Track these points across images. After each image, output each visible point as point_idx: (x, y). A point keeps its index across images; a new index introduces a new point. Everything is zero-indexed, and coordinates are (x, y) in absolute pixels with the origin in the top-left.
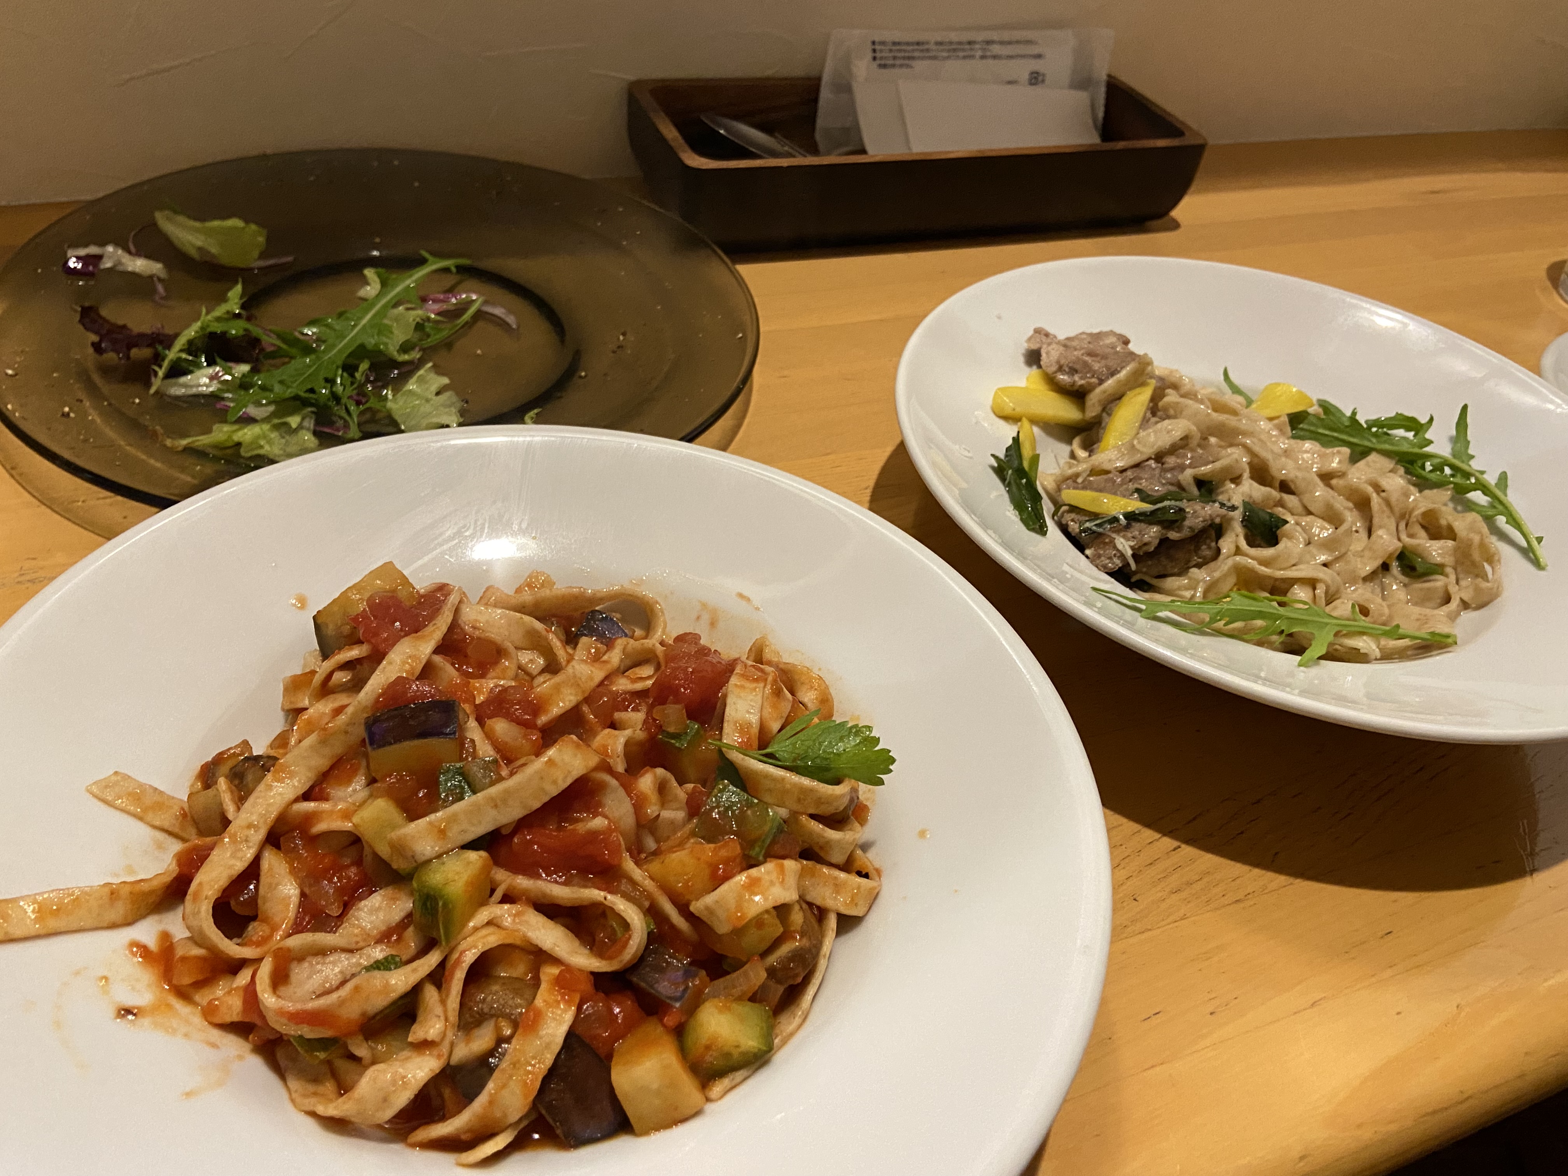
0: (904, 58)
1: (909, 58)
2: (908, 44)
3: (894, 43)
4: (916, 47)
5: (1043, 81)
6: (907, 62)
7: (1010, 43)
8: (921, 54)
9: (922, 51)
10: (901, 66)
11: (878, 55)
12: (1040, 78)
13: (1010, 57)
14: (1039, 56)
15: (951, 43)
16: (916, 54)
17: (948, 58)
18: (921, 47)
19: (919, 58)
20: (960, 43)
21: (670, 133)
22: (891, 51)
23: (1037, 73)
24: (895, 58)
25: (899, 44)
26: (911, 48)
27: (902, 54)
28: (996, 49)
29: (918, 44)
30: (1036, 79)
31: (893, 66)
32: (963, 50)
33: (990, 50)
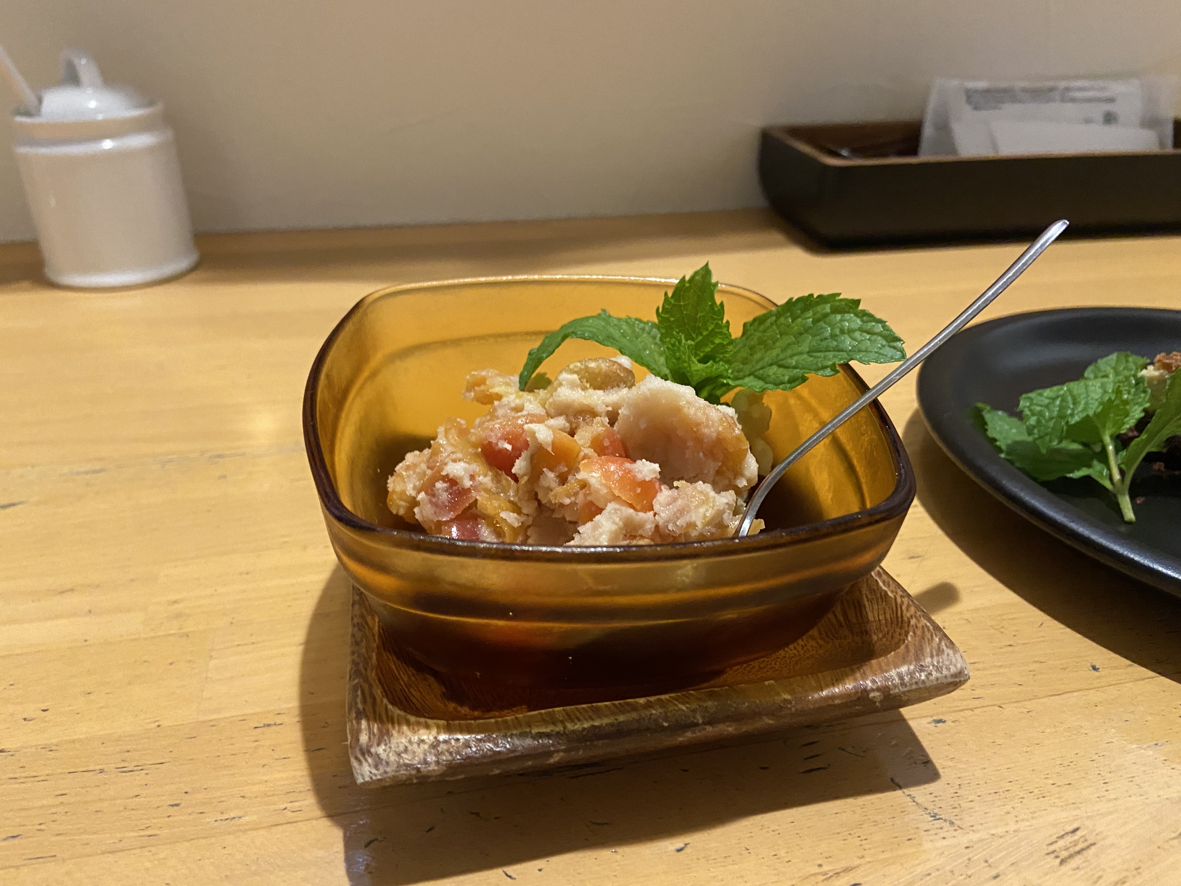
1: (998, 101)
2: (998, 91)
3: (986, 91)
5: (1116, 120)
6: (996, 105)
8: (1007, 99)
9: (1008, 96)
11: (971, 100)
12: (1113, 118)
14: (1111, 100)
15: (1035, 90)
16: (1003, 99)
18: (1008, 93)
19: (1005, 101)
20: (1043, 90)
22: (981, 97)
23: (1111, 114)
25: (990, 91)
26: (998, 94)
28: (1073, 95)
29: (1006, 91)
30: (1109, 119)
31: (984, 108)
33: (1069, 95)
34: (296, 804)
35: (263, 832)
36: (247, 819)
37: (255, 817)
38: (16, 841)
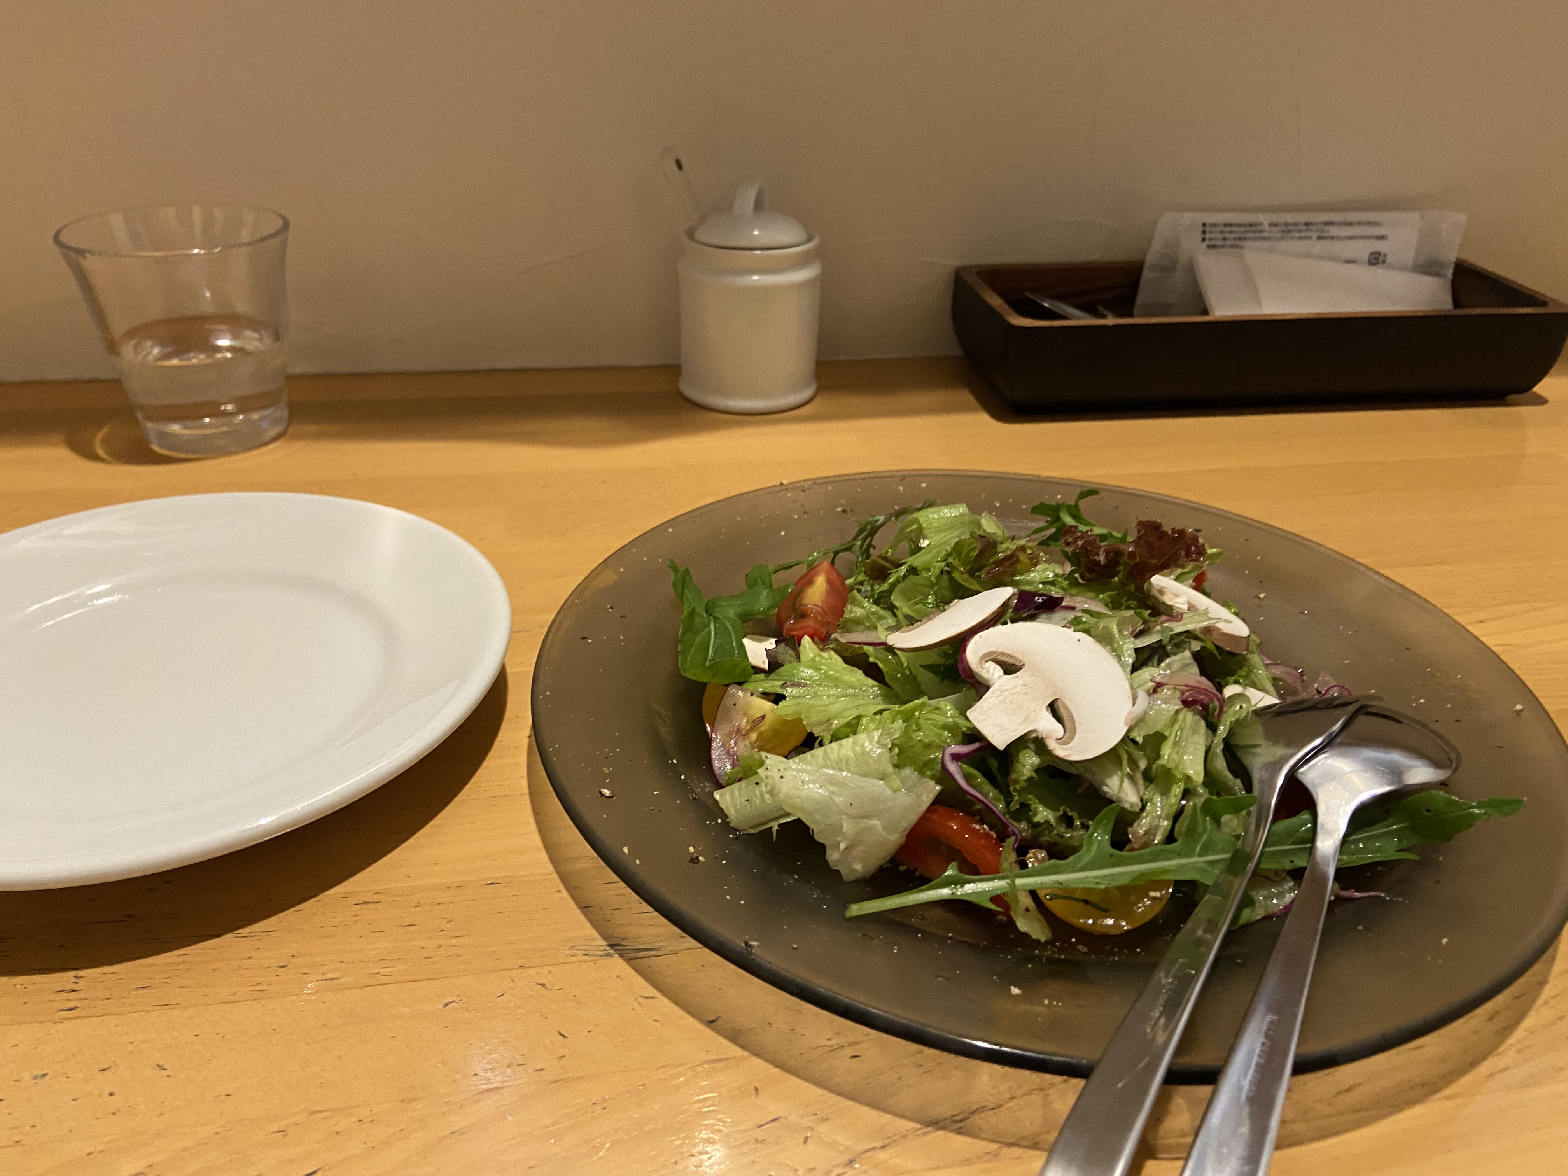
0: (1235, 239)
1: (1240, 239)
2: (1240, 225)
3: (1225, 225)
4: (1249, 228)
5: (1384, 262)
6: (1238, 242)
7: (1350, 224)
8: (1253, 235)
9: (1255, 232)
10: (1232, 246)
11: (1207, 236)
12: (1381, 259)
13: (1351, 238)
14: (1382, 237)
15: (1286, 224)
16: (1248, 235)
17: (1283, 238)
18: (1253, 229)
19: (1250, 239)
20: (1297, 224)
21: (995, 301)
22: (1222, 232)
23: (1379, 254)
24: (1224, 239)
25: (1230, 225)
26: (1242, 229)
27: (1233, 236)
28: (1334, 231)
29: (1251, 225)
30: (1376, 259)
31: (1223, 246)
32: (1300, 231)
33: (1328, 231)
34: (388, 970)
35: (357, 991)
36: (344, 980)
37: (351, 979)
38: (145, 991)
